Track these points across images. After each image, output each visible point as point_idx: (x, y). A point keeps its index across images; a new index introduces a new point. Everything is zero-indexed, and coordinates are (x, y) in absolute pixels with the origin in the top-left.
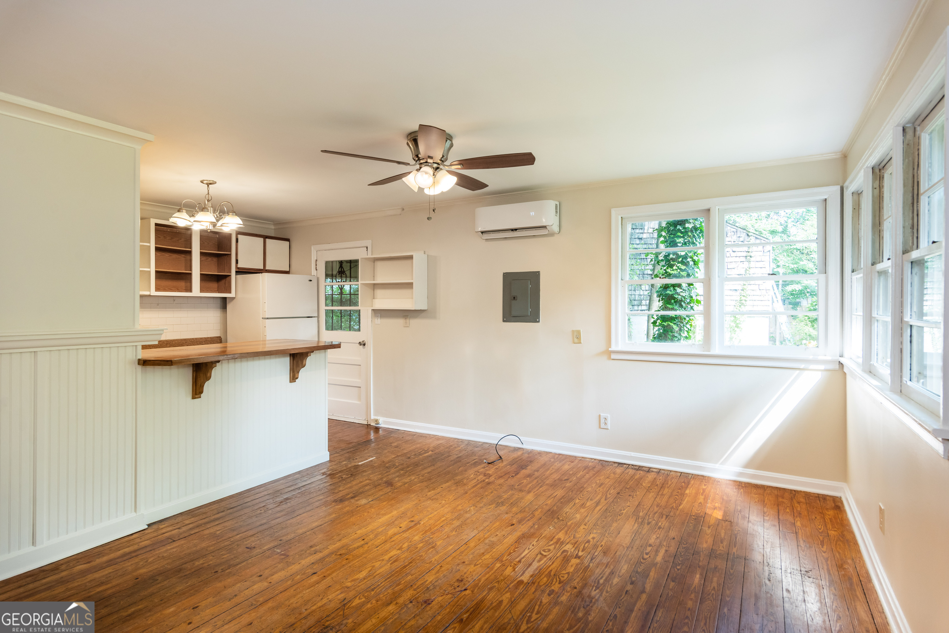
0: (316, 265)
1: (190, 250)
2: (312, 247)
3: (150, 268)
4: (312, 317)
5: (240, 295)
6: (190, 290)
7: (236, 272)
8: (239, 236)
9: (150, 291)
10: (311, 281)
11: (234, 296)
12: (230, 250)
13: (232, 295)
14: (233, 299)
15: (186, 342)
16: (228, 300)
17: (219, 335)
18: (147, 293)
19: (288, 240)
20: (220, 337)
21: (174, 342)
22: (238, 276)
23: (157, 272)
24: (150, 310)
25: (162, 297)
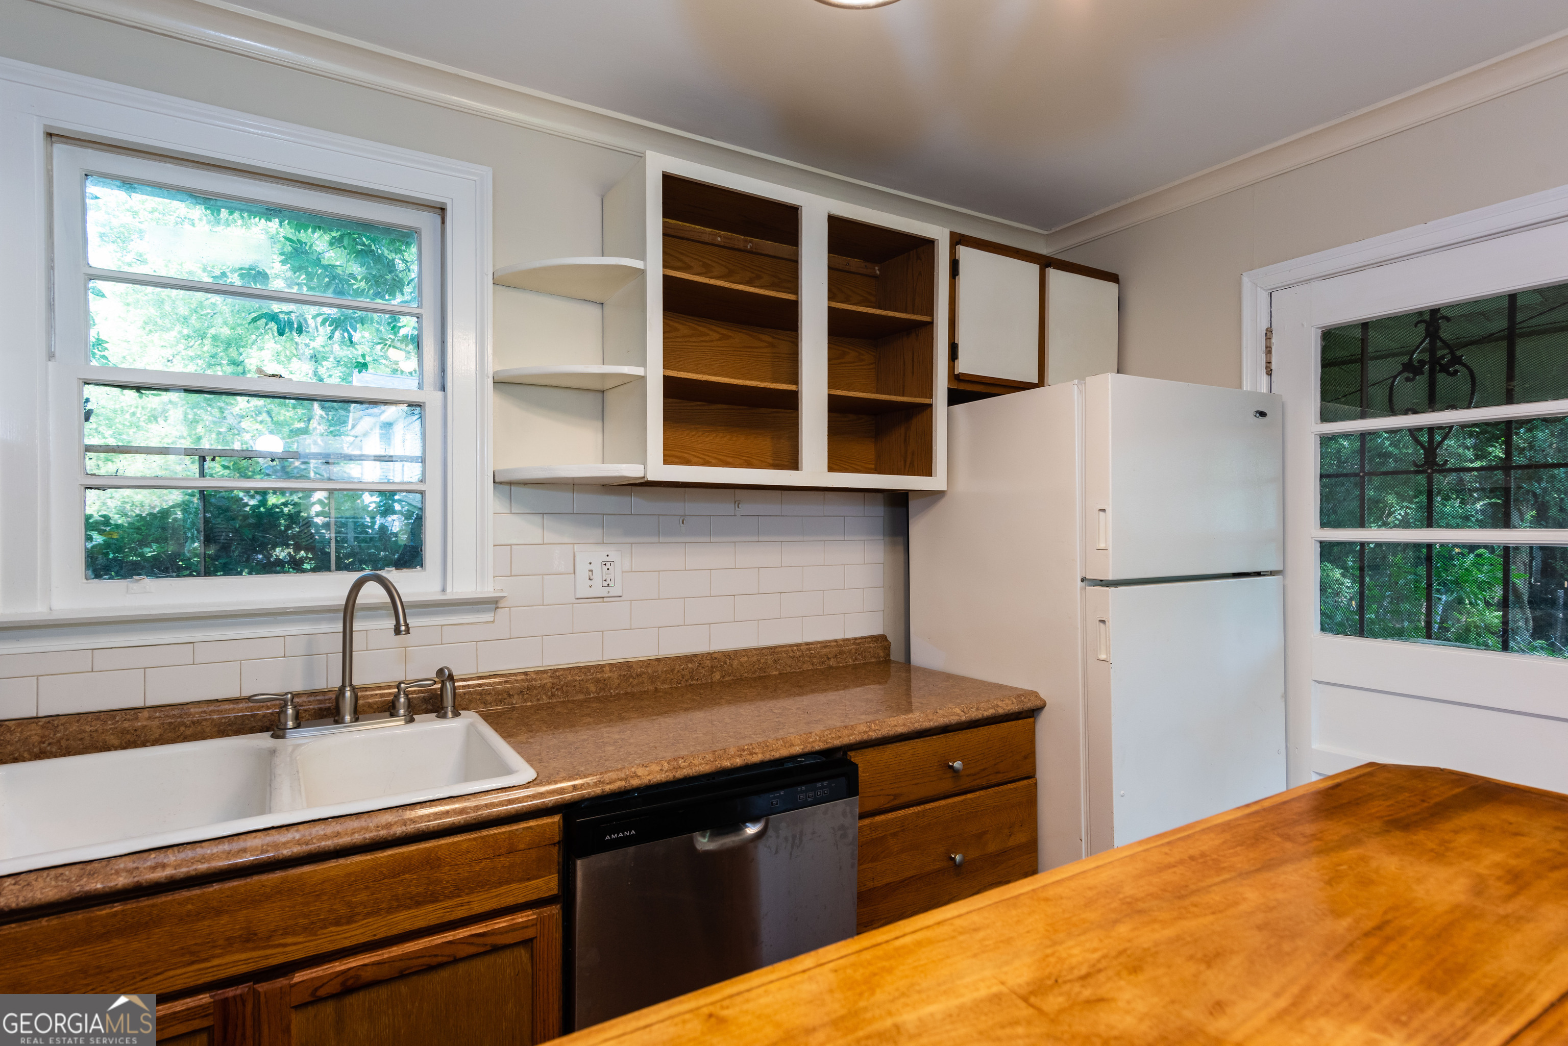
0: (1269, 350)
1: (791, 297)
2: (1246, 280)
3: (643, 363)
4: (1258, 574)
5: (964, 485)
6: (794, 465)
7: (951, 392)
8: (964, 252)
9: (644, 463)
10: (1262, 414)
11: (945, 489)
12: (929, 307)
13: (934, 483)
14: (934, 496)
15: (775, 661)
16: (913, 505)
17: (877, 631)
18: (632, 471)
19: (1113, 278)
20: (881, 639)
21: (735, 663)
22: (959, 408)
23: (669, 382)
24: (655, 540)
25: (687, 490)
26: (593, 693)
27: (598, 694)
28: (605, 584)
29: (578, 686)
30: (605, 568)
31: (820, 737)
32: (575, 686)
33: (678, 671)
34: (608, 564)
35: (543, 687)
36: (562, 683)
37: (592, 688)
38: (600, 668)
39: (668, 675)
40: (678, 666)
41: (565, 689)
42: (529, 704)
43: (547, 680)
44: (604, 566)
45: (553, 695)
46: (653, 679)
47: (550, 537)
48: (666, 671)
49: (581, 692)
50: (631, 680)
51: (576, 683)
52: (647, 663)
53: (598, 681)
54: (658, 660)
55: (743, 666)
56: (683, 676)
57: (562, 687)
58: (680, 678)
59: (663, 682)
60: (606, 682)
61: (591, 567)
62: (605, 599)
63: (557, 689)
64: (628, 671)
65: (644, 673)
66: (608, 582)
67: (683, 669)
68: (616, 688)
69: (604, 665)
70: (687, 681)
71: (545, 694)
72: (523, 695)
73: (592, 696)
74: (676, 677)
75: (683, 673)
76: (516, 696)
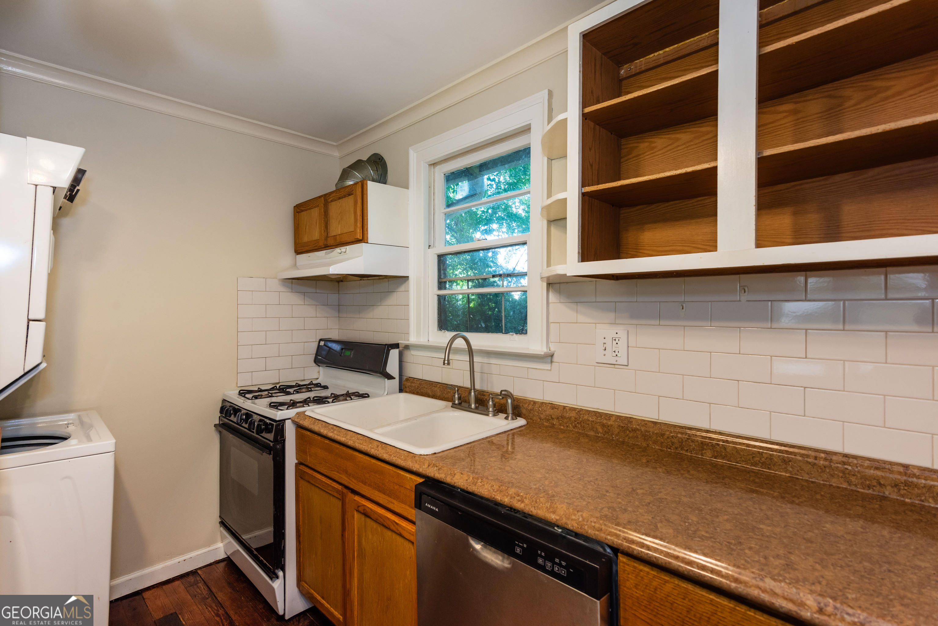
24: (657, 322)
25: (687, 279)
26: (601, 433)
27: (604, 435)
28: (614, 354)
29: (590, 424)
30: (614, 342)
31: (583, 520)
32: (588, 424)
33: (668, 438)
34: (617, 340)
35: (570, 418)
36: (581, 419)
37: (600, 430)
38: (609, 416)
39: (659, 438)
40: (668, 433)
41: (582, 424)
42: (562, 427)
43: (573, 414)
44: (614, 341)
45: (576, 426)
46: (646, 436)
47: (581, 318)
48: (656, 434)
49: (592, 429)
50: (628, 432)
51: (590, 422)
52: (644, 423)
53: (603, 426)
54: (655, 423)
55: (739, 454)
56: (673, 443)
57: (581, 422)
58: (670, 443)
59: (655, 442)
60: (609, 428)
61: (605, 341)
62: (616, 366)
63: (578, 423)
64: (627, 425)
65: (638, 430)
66: (617, 353)
67: (672, 437)
68: (617, 435)
69: (611, 416)
70: (676, 448)
71: (571, 423)
72: (559, 420)
73: (600, 435)
74: (666, 441)
75: (673, 440)
76: (555, 420)
